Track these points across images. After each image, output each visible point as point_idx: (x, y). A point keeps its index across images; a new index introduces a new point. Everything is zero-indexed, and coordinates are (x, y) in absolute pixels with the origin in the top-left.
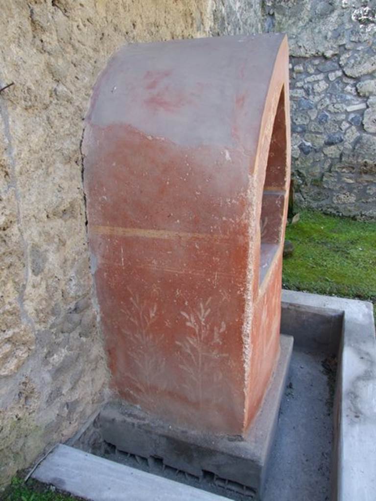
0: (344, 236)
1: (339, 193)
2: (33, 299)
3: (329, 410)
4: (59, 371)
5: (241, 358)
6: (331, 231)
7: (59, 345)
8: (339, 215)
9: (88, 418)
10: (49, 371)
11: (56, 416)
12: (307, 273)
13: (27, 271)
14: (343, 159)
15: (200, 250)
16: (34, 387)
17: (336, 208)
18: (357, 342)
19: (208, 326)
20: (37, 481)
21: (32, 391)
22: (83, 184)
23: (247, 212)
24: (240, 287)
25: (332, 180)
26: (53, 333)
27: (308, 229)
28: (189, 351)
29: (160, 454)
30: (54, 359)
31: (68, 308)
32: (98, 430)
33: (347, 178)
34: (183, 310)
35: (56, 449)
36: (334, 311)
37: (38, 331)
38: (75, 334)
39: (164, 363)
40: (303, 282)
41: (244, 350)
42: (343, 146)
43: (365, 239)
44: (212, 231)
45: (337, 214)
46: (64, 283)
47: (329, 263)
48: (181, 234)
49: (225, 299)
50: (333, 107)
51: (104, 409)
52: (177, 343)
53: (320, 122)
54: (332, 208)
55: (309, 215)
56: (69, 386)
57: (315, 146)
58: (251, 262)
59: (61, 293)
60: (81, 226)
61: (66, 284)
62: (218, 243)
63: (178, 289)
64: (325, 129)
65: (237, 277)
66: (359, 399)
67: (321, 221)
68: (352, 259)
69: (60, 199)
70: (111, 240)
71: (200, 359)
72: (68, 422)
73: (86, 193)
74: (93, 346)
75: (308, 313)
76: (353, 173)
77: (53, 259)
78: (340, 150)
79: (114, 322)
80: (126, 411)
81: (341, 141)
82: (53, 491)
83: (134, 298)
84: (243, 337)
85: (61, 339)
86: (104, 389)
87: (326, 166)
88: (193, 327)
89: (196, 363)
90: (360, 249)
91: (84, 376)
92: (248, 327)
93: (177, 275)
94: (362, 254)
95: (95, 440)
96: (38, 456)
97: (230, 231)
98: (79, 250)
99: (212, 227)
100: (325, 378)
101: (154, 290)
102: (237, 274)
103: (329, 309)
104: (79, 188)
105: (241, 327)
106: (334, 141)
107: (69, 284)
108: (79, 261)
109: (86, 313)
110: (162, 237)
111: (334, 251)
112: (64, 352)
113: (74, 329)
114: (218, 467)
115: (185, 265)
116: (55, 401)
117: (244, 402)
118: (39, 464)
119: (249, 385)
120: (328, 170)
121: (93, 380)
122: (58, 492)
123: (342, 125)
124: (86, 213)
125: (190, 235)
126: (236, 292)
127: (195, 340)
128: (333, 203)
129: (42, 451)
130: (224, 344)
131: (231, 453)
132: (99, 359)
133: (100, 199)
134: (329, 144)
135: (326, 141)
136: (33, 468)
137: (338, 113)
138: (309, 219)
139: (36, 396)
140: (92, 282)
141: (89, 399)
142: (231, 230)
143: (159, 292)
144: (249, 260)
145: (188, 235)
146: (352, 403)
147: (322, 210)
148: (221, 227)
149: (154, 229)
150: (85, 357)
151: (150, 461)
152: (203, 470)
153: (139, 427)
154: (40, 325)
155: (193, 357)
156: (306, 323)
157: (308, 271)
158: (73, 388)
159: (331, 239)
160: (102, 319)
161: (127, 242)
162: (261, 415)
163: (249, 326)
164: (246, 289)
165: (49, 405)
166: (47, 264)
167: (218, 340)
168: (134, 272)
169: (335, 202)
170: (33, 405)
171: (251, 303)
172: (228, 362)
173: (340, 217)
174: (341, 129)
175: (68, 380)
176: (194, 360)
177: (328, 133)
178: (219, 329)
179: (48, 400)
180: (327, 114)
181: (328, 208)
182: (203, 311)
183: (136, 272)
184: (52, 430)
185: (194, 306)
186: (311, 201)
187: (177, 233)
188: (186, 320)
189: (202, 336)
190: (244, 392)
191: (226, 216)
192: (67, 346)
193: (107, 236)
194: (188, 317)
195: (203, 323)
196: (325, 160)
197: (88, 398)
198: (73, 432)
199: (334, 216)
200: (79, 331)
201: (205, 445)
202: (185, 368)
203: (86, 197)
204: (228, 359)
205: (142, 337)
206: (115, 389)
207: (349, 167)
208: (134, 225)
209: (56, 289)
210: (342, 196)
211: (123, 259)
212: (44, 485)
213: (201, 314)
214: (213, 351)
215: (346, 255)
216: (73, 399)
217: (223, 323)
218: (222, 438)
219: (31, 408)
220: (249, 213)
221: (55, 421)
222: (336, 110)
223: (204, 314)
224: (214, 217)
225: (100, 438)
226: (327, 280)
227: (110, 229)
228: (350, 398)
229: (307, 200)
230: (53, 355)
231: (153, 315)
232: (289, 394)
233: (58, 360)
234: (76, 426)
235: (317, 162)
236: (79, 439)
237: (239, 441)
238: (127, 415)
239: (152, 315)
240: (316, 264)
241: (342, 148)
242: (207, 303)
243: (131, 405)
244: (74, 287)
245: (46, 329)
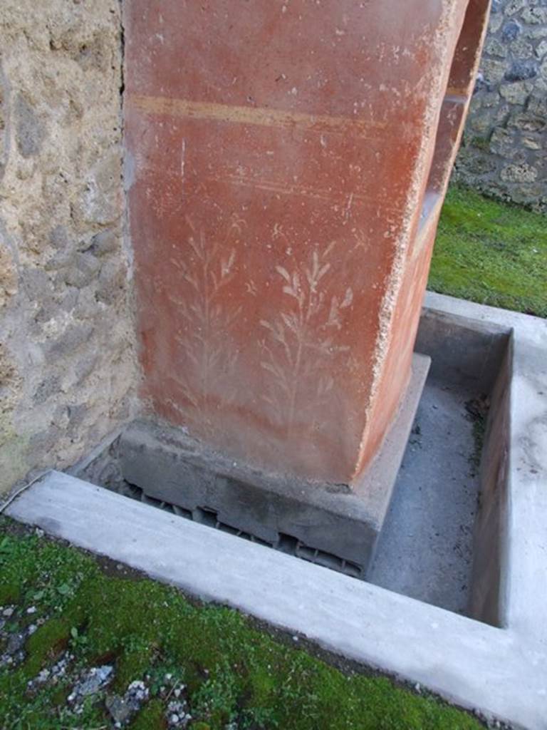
0: (511, 230)
1: (512, 163)
2: (17, 202)
3: (473, 469)
4: (59, 349)
5: (371, 355)
6: (492, 222)
7: (60, 304)
8: (505, 200)
9: (102, 438)
10: (41, 345)
11: (50, 424)
12: (454, 274)
13: (8, 139)
14: (530, 107)
15: (328, 150)
16: (13, 366)
17: (503, 189)
18: (533, 372)
19: (321, 295)
20: (13, 520)
21: (10, 373)
22: (121, 6)
23: (428, 75)
24: (390, 224)
25: (506, 141)
26: (50, 279)
27: (458, 215)
28: (281, 339)
29: (214, 504)
30: (49, 327)
31: (80, 240)
32: (116, 461)
33: (530, 140)
34: (281, 264)
35: (47, 477)
36: (497, 327)
37: (25, 265)
38: (88, 293)
39: (235, 358)
40: (446, 285)
41: (378, 341)
42: (533, 84)
43: (543, 238)
44: (355, 112)
45: (503, 198)
46: (75, 190)
47: (488, 264)
48: (297, 118)
49: (360, 246)
50: (530, 13)
51: (128, 430)
52: (264, 323)
53: (505, 39)
54: (497, 187)
55: (460, 194)
56: (75, 379)
57: (488, 80)
58: (419, 178)
59: (69, 208)
60: (112, 90)
61: (78, 194)
62: (364, 137)
63: (276, 225)
64: (510, 50)
65: (389, 205)
66: (536, 448)
67: (478, 206)
68: (522, 262)
69: (77, 19)
70: (165, 124)
71: (299, 353)
72: (70, 439)
73: (125, 27)
74: (117, 323)
75: (455, 326)
76: (540, 133)
77: (58, 138)
78: (527, 91)
79: (157, 281)
80: (164, 435)
81: (533, 75)
82: (40, 536)
83: (197, 240)
84: (380, 318)
85: (63, 294)
86: (130, 399)
87: (501, 117)
88: (295, 295)
89: (290, 361)
90: (535, 251)
91: (99, 367)
92: (391, 300)
93: (278, 197)
94: (537, 257)
95: (110, 477)
96: (16, 484)
97: (389, 113)
98: (106, 137)
99: (356, 104)
100: (470, 425)
101: (234, 225)
102: (390, 198)
103: (490, 323)
104: (112, 12)
105: (380, 300)
106: (520, 75)
107: (85, 196)
108: (105, 157)
109: (111, 261)
110: (260, 122)
111: (495, 249)
112: (68, 318)
113: (87, 283)
114: (307, 529)
115: (295, 178)
116: (49, 399)
117: (362, 431)
118: (17, 496)
119: (375, 404)
120: (501, 124)
121: (113, 378)
122: (49, 539)
123: (540, 46)
124: (122, 67)
125: (313, 119)
126: (382, 233)
127: (295, 319)
128: (500, 179)
129: (24, 476)
130: (345, 327)
131: (330, 509)
132: (125, 346)
133: (151, 39)
134: (512, 78)
135: (508, 73)
136: (7, 500)
137: (537, 23)
138: (460, 201)
139: (16, 384)
140: (124, 205)
141: (105, 408)
142: (393, 110)
143: (242, 228)
144: (417, 172)
145: (309, 120)
146: (526, 452)
147: (481, 189)
148: (373, 106)
149: (248, 104)
150: (103, 337)
151: (196, 514)
152: (280, 534)
153: (184, 460)
154: (28, 256)
155: (287, 350)
156: (449, 343)
157: (454, 271)
158: (79, 384)
159: (492, 232)
160: (136, 274)
161: (195, 130)
162: (379, 460)
163: (393, 298)
164: (400, 229)
165: (39, 403)
166: (45, 143)
167: (335, 321)
168: (202, 188)
169: (504, 178)
170: (10, 397)
171: (403, 257)
172: (346, 362)
173: (507, 203)
174: (536, 54)
175: (72, 369)
176: (289, 356)
177: (514, 58)
178: (341, 302)
179: (36, 395)
180: (519, 24)
181: (491, 187)
182: (316, 267)
183: (205, 188)
184: (42, 447)
185: (302, 257)
186: (466, 173)
187: (289, 114)
188: (284, 282)
189: (310, 313)
190: (365, 414)
191: (387, 83)
192: (74, 309)
193: (159, 117)
194: (287, 277)
195: (313, 290)
196: (499, 107)
197: (103, 406)
198: (76, 457)
199: (498, 200)
200: (95, 289)
201: (289, 495)
202: (272, 370)
203: (125, 34)
204: (347, 355)
205: (204, 311)
206: (149, 400)
207: (537, 121)
208: (210, 97)
209: (61, 198)
210: (516, 170)
211: (183, 164)
212: (24, 526)
213: (312, 274)
214: (323, 341)
215: (513, 256)
216: (79, 403)
217: (349, 291)
218: (318, 486)
219: (8, 400)
220: (432, 78)
221: (47, 432)
222: (535, 19)
223: (317, 271)
224: (363, 83)
225: (119, 474)
226: (485, 287)
227: (166, 104)
228: (523, 446)
229: (460, 170)
230: (49, 320)
231: (227, 271)
232: (415, 442)
233: (56, 330)
234: (80, 448)
235: (487, 107)
236: (85, 470)
237: (344, 493)
238: (165, 441)
239: (225, 271)
240: (469, 263)
241: (532, 87)
242: (326, 252)
243: (172, 427)
244: (92, 204)
245: (39, 267)
